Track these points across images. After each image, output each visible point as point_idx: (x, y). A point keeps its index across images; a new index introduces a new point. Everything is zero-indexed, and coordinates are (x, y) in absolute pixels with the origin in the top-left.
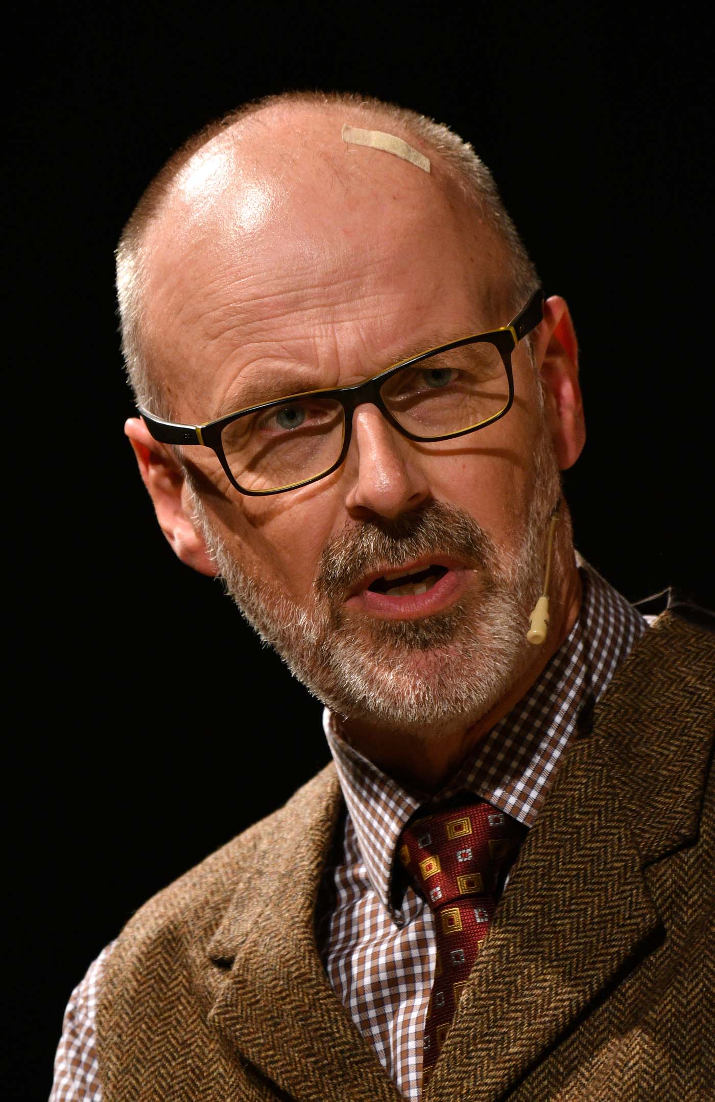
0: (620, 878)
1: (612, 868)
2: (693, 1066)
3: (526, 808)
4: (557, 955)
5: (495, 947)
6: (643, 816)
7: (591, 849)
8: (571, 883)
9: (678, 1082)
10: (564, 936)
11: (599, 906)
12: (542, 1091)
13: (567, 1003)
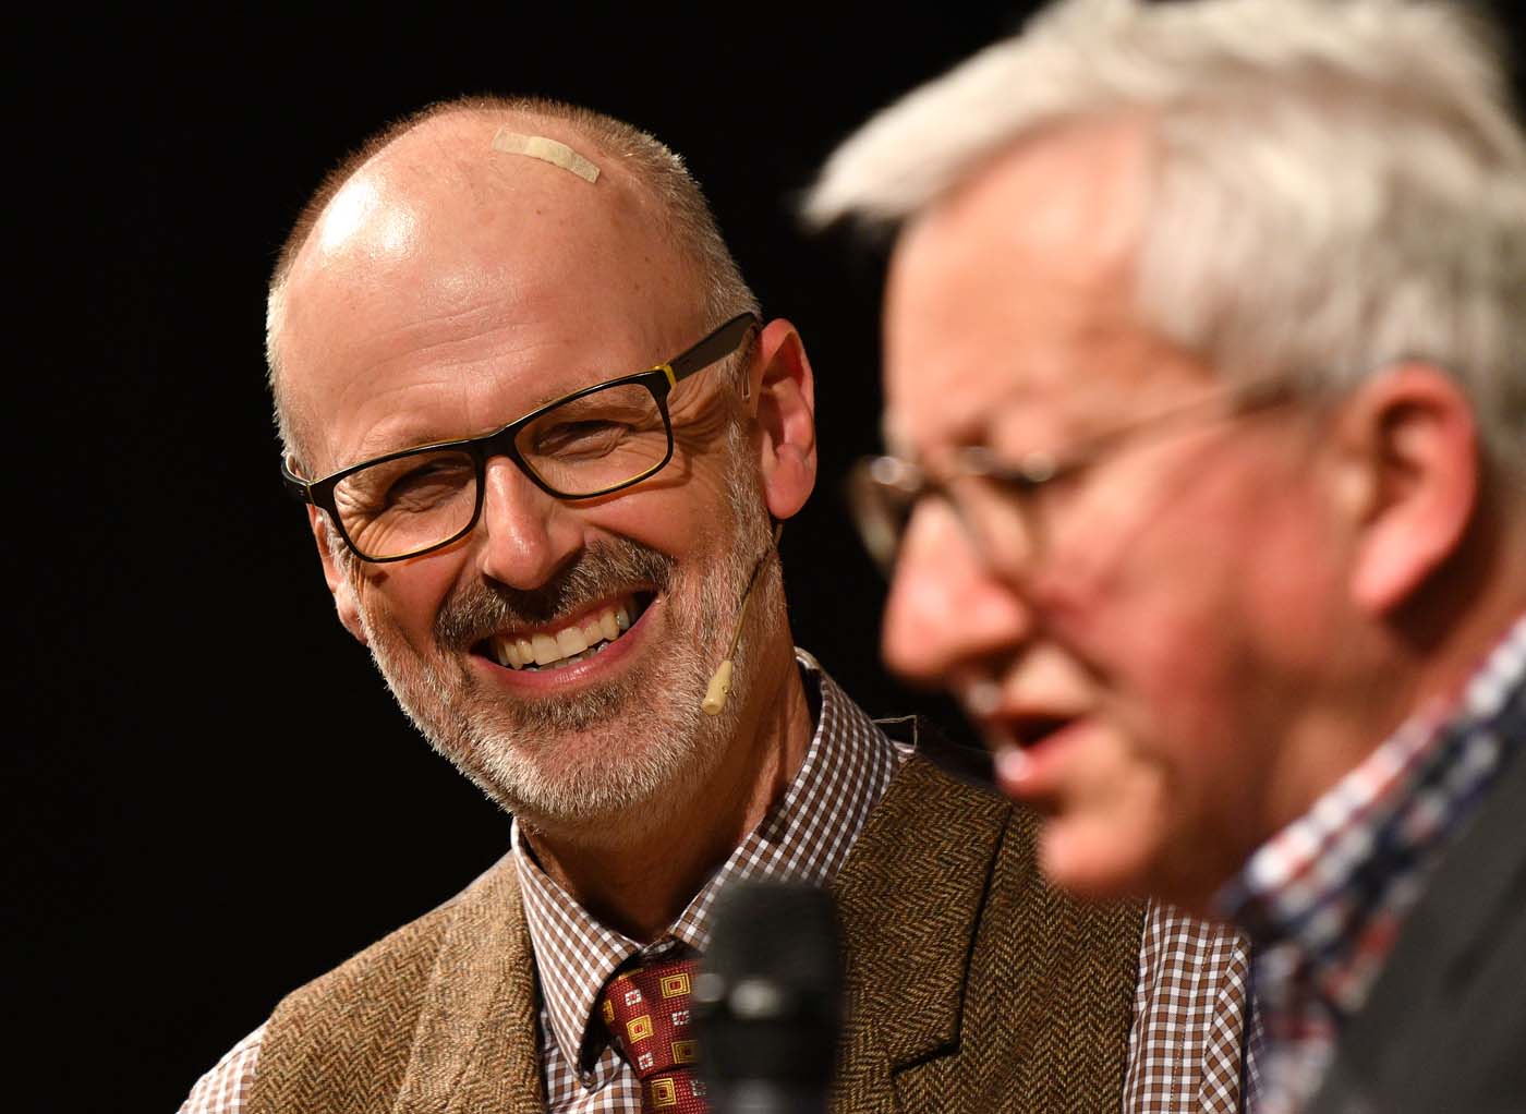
0: (865, 1083)
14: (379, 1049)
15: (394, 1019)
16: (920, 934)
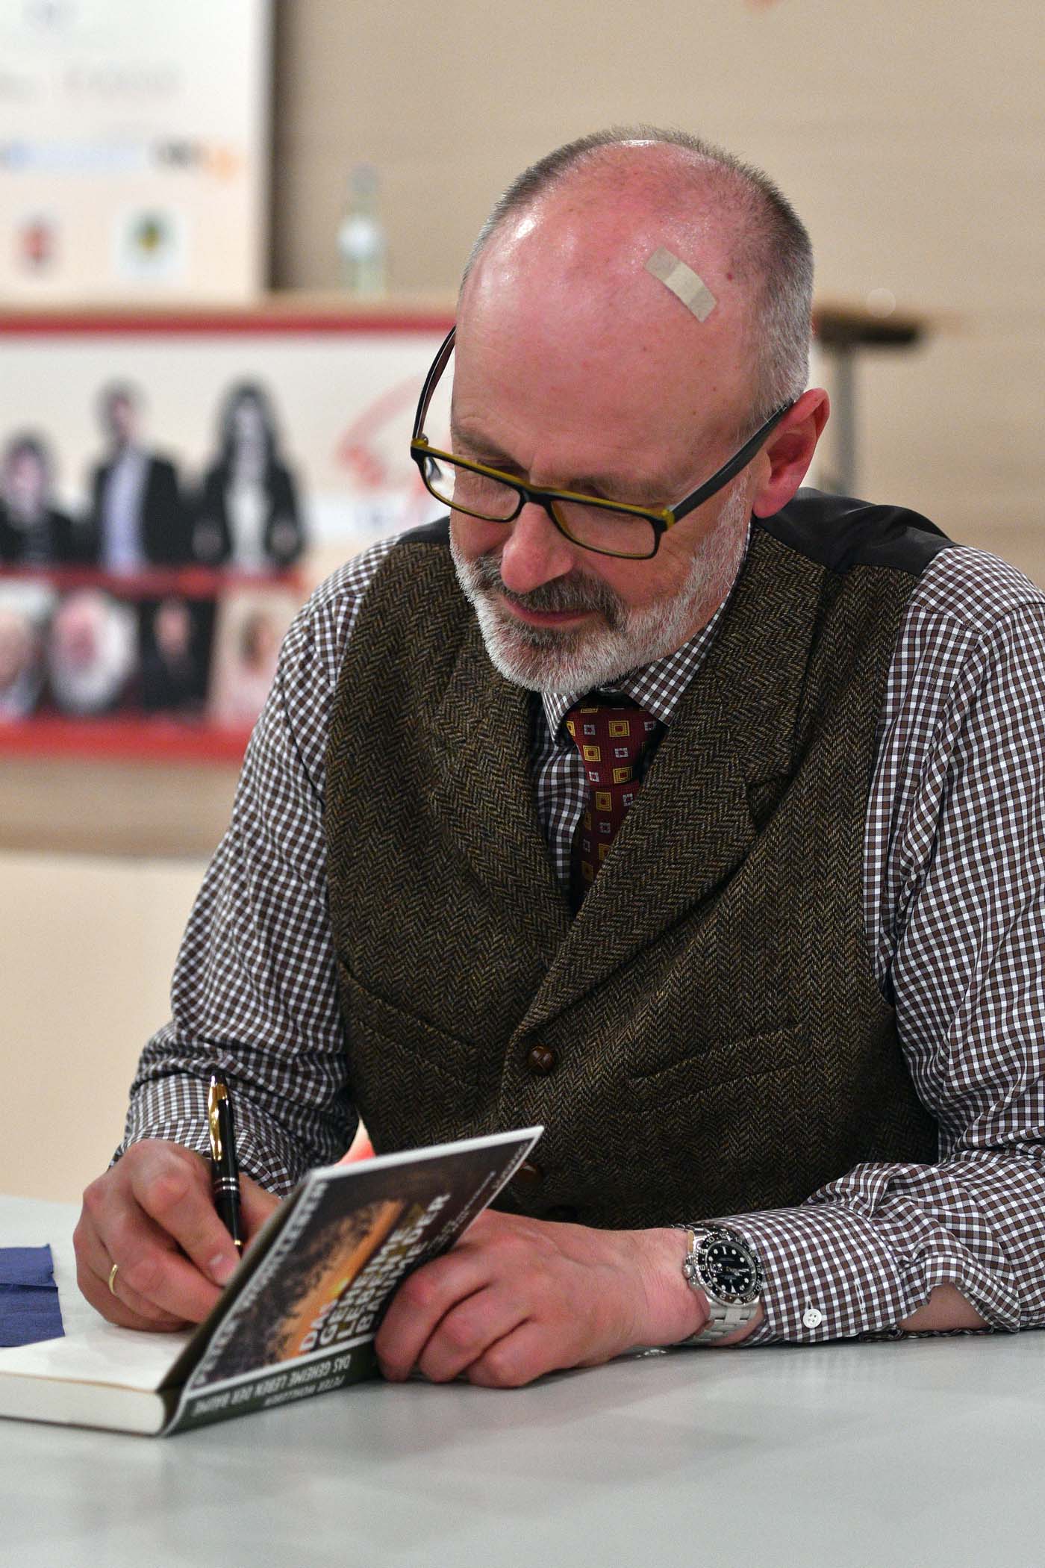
0: (729, 801)
1: (723, 792)
2: (759, 950)
3: (667, 711)
4: (675, 859)
5: (625, 849)
6: (749, 746)
7: (707, 774)
8: (689, 801)
9: (748, 962)
10: (681, 845)
11: (712, 823)
12: (656, 956)
13: (682, 901)
14: (432, 661)
15: (445, 638)
16: (767, 683)
